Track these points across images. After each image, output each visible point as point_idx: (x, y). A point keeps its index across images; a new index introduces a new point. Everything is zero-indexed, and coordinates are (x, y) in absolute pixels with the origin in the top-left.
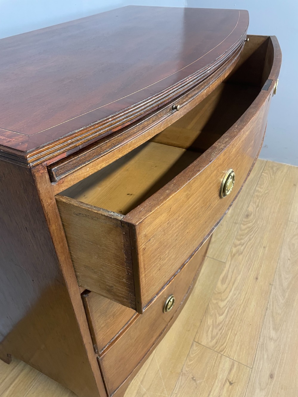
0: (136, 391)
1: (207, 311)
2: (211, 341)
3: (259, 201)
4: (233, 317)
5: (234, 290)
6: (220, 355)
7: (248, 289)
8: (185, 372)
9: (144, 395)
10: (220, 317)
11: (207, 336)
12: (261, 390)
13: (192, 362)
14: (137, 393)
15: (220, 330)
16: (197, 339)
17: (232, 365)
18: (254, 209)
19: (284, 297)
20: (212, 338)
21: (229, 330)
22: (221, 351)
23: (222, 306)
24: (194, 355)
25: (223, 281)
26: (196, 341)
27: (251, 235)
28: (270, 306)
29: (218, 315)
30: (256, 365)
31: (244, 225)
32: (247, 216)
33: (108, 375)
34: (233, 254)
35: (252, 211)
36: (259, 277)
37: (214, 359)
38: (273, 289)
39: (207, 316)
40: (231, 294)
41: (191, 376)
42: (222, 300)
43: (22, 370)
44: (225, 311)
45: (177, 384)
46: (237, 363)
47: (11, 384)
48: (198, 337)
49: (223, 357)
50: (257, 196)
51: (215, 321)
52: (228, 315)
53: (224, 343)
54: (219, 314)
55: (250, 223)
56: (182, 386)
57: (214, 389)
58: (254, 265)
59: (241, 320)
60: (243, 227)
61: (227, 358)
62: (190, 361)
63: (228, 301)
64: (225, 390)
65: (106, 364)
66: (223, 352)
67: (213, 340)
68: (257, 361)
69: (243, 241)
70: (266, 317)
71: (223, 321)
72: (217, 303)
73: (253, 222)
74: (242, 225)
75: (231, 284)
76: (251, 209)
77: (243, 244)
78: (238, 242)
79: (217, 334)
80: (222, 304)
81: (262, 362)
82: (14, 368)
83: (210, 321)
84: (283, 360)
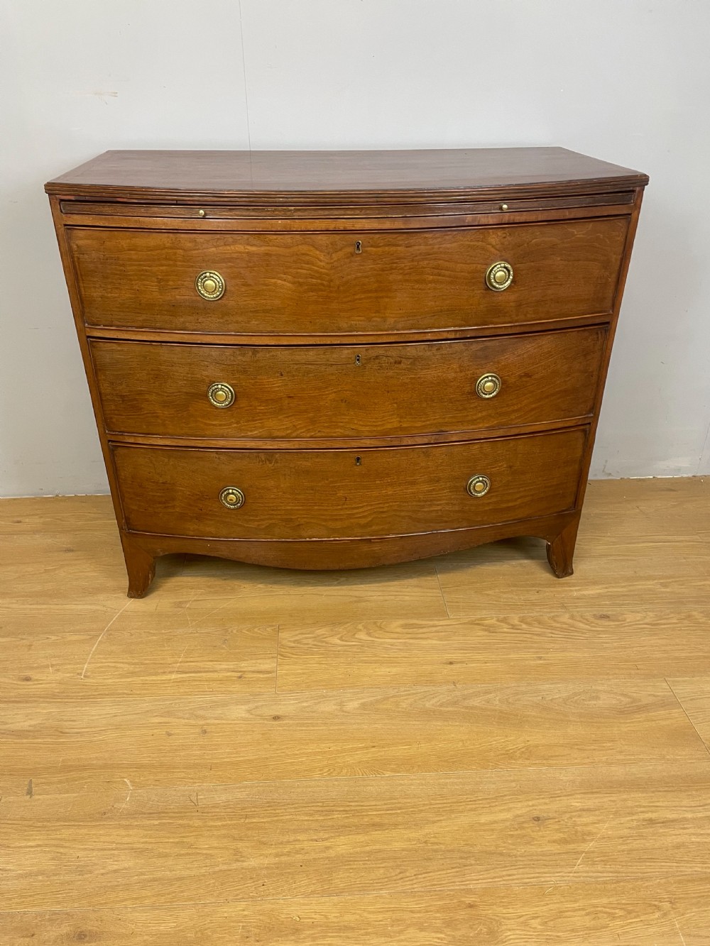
1: (337, 624)
2: (290, 641)
3: (675, 624)
4: (348, 653)
5: (401, 643)
6: (275, 655)
7: (420, 657)
8: (230, 631)
10: (337, 639)
11: (296, 635)
12: (249, 711)
13: (247, 633)
15: (315, 645)
16: (283, 628)
17: (266, 671)
18: (639, 621)
19: (441, 706)
20: (296, 640)
21: (322, 654)
22: (282, 655)
23: (357, 636)
24: (259, 632)
25: (405, 626)
26: (280, 628)
27: (553, 633)
29: (339, 636)
30: (284, 697)
31: (572, 619)
32: (604, 617)
34: (478, 622)
35: (629, 621)
36: (456, 666)
37: (266, 652)
38: (445, 688)
39: (328, 626)
40: (390, 641)
42: (369, 634)
44: (353, 642)
45: (209, 629)
46: (274, 676)
48: (288, 627)
49: (275, 660)
51: (325, 636)
52: (347, 647)
53: (296, 655)
54: (341, 637)
55: (587, 624)
56: (209, 634)
57: (222, 663)
58: (478, 653)
59: (350, 663)
60: (564, 619)
61: (275, 664)
62: (248, 631)
63: (372, 641)
64: (229, 674)
66: (283, 658)
67: (294, 643)
68: (292, 696)
71: (334, 645)
72: (359, 630)
73: (595, 629)
74: (567, 616)
77: (518, 629)
78: (515, 622)
79: (306, 644)
80: (362, 636)
83: (321, 631)
84: (313, 726)
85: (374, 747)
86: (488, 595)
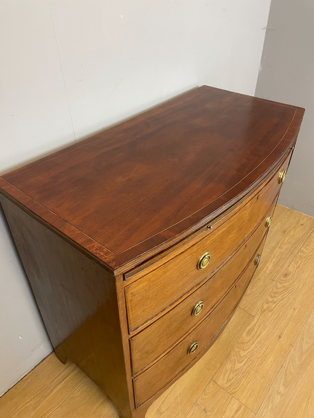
0: (156, 409)
1: (228, 356)
2: (226, 383)
3: (301, 262)
4: (250, 367)
5: (256, 344)
6: (231, 396)
7: (270, 344)
8: (199, 403)
9: (163, 413)
10: (238, 365)
11: (224, 378)
13: (207, 397)
14: (158, 410)
15: (236, 375)
16: (215, 378)
17: (239, 407)
18: (294, 269)
19: (301, 359)
20: (227, 380)
21: (244, 377)
22: (233, 393)
23: (242, 356)
24: (210, 391)
25: (249, 333)
26: (214, 380)
27: (284, 295)
28: (286, 364)
30: (260, 412)
31: (280, 283)
32: (286, 275)
33: (137, 392)
34: (263, 310)
35: (292, 271)
36: (282, 336)
37: (225, 398)
38: (292, 350)
39: (227, 360)
40: (253, 346)
41: (203, 408)
42: (243, 350)
43: (73, 371)
44: (244, 360)
45: (190, 411)
46: (244, 406)
47: (64, 380)
48: (216, 377)
49: (234, 399)
50: (300, 256)
51: (233, 366)
52: (246, 365)
53: (237, 387)
54: (238, 361)
55: (286, 282)
56: (194, 414)
58: (280, 324)
59: (257, 371)
60: (279, 286)
61: (237, 400)
62: (205, 395)
63: (249, 352)
65: (138, 384)
66: (235, 394)
67: (228, 382)
68: (262, 408)
69: (275, 299)
70: (279, 373)
71: (241, 368)
72: (239, 352)
73: (290, 282)
74: (278, 283)
75: (255, 337)
76: (291, 269)
77: (275, 302)
78: (270, 299)
79: (233, 378)
80: (243, 353)
81: (266, 411)
82: (67, 368)
83: (229, 366)
84: (285, 413)
85: (309, 399)
86: (250, 294)
